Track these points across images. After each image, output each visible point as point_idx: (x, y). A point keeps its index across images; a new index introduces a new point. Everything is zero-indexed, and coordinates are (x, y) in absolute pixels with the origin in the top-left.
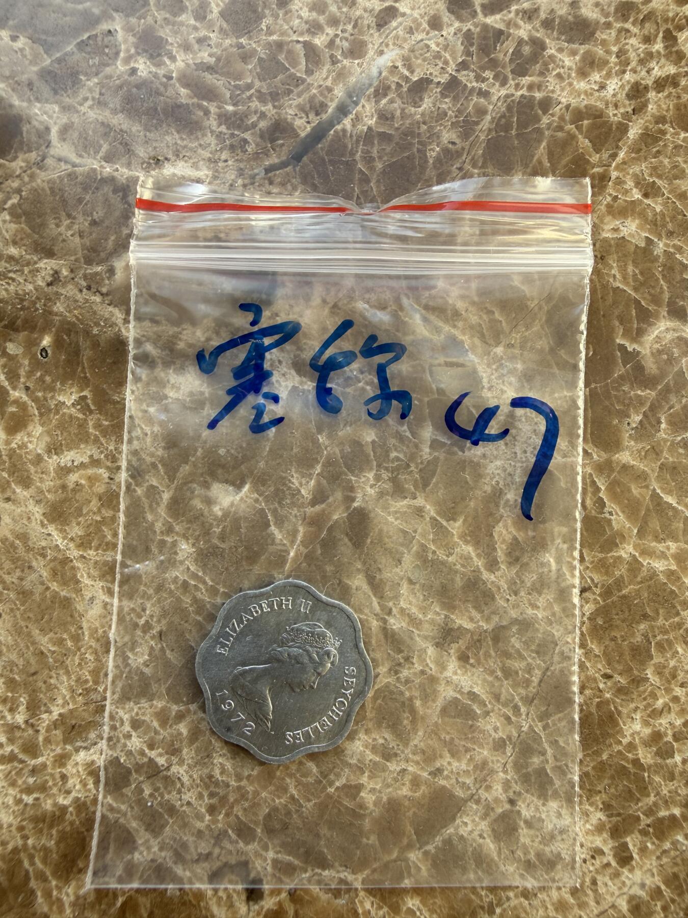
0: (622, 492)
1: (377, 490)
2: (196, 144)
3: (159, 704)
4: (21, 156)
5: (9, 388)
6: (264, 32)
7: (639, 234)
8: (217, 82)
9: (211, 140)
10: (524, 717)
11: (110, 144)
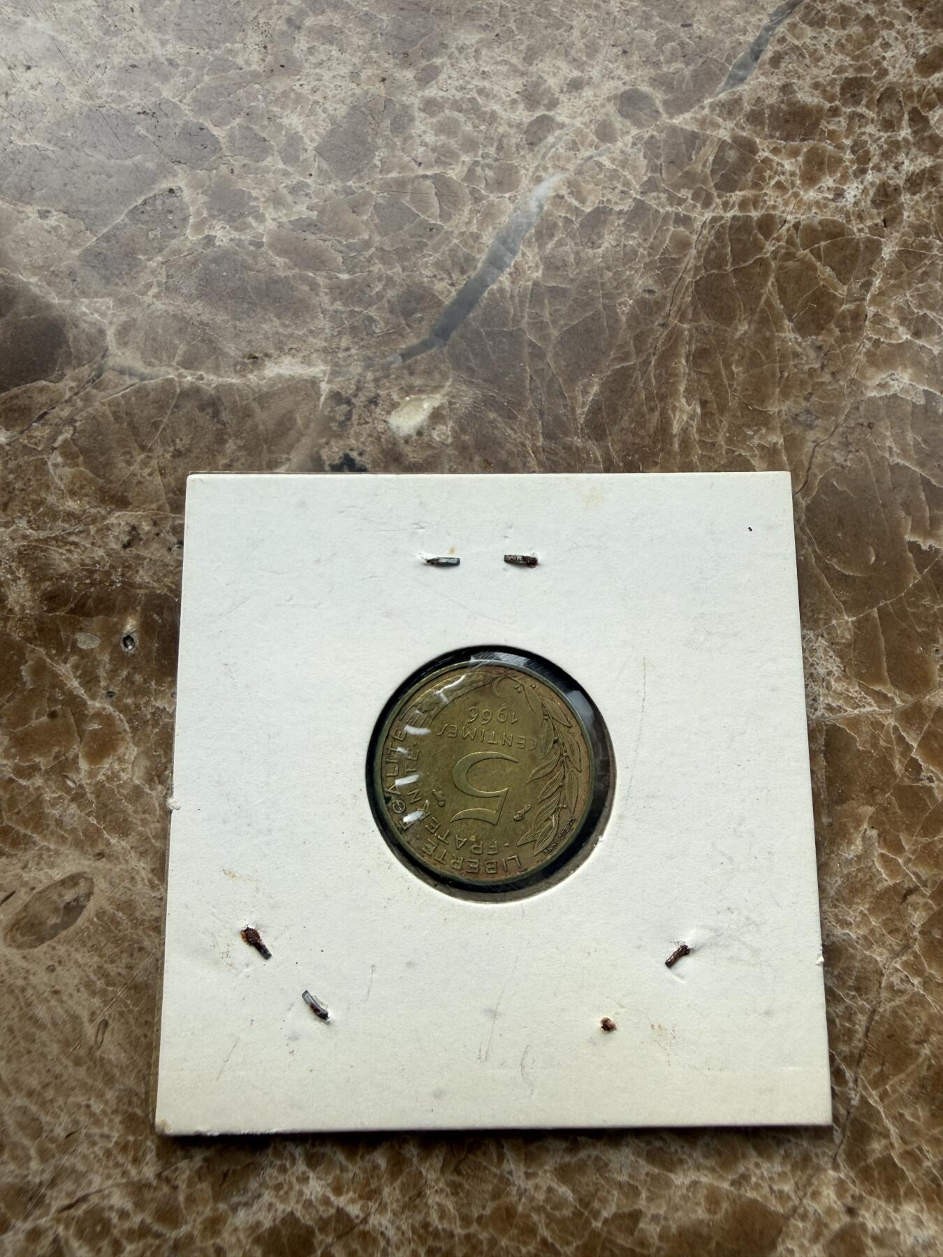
2: (305, 330)
4: (69, 373)
5: (85, 697)
6: (378, 170)
7: (914, 388)
8: (326, 243)
9: (323, 323)
10: (851, 1085)
11: (189, 343)
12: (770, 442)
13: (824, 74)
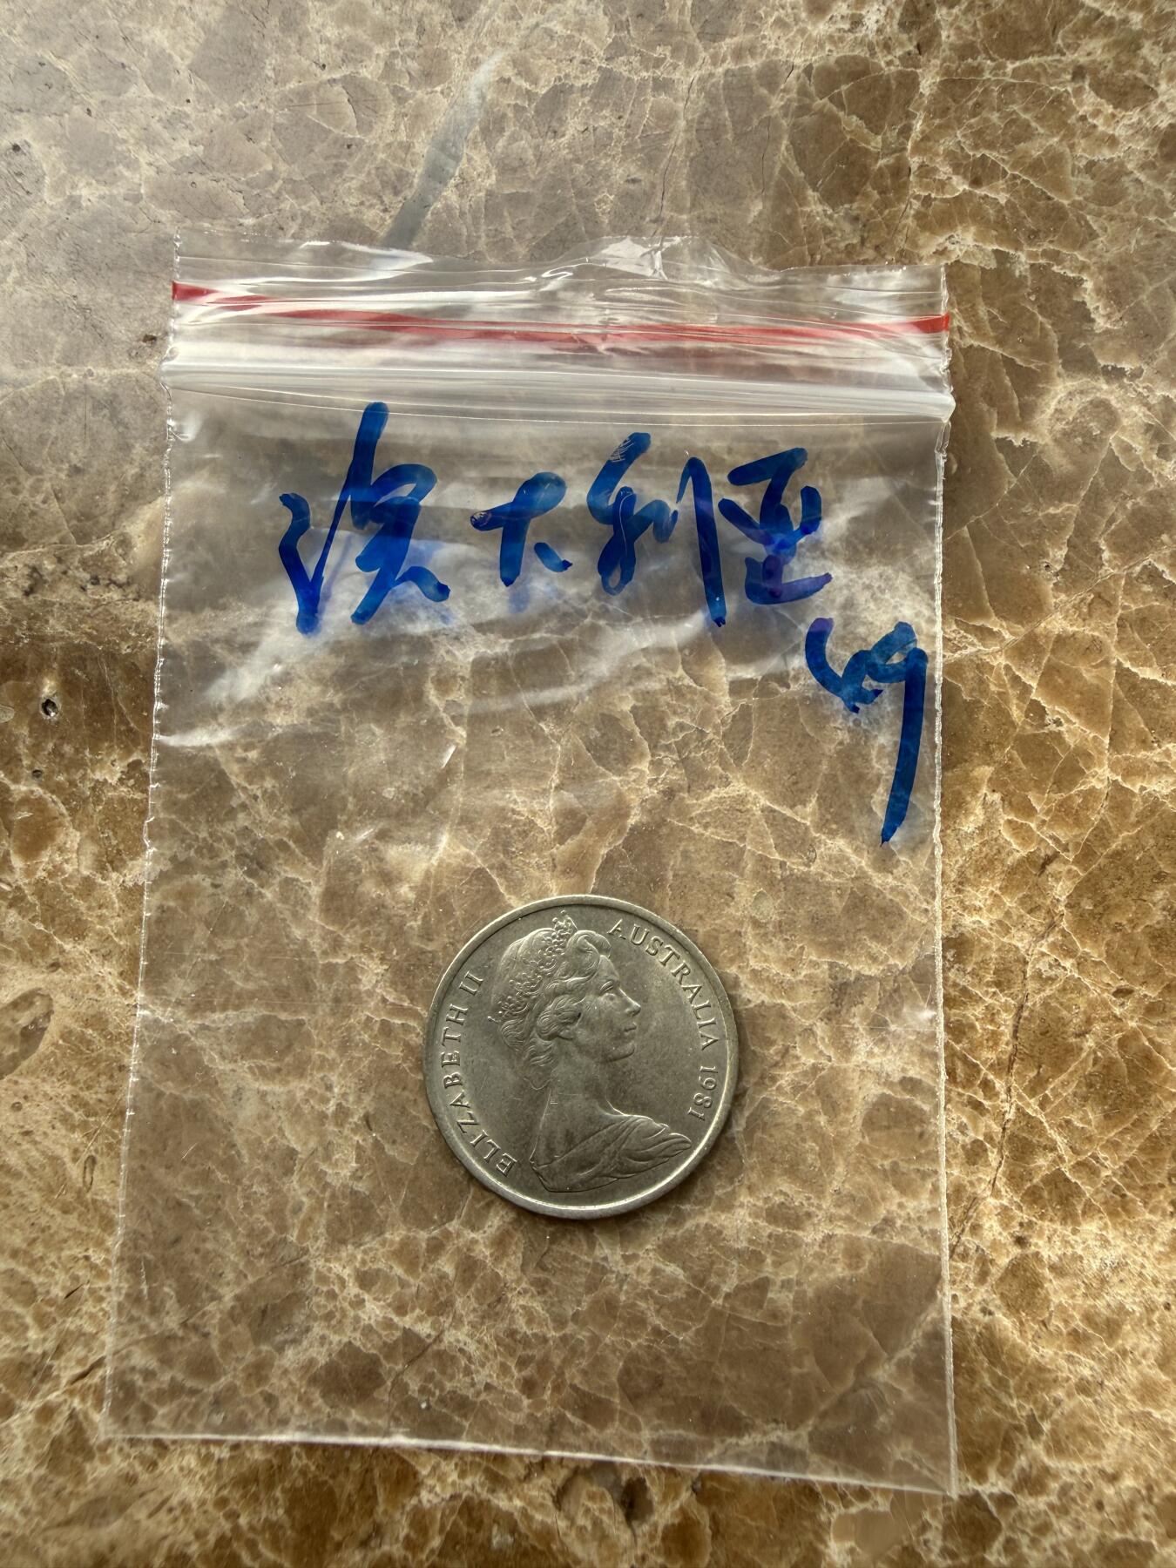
0: (1067, 682)
1: (661, 787)
3: (396, 1235)
5: (7, 782)
7: (981, 249)
8: (219, 183)
10: (1003, 1096)
11: (68, 334)
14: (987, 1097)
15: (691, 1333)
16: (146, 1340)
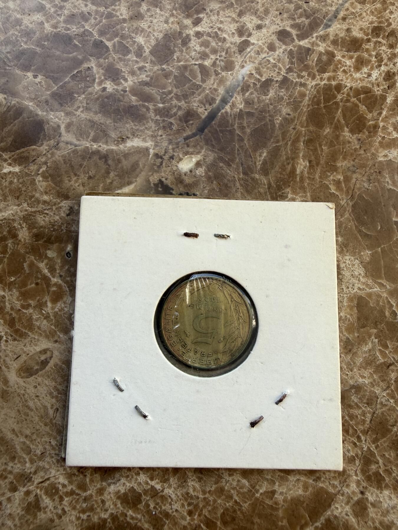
2: (144, 127)
4: (45, 143)
5: (50, 277)
6: (175, 61)
8: (153, 91)
9: (151, 124)
10: (364, 442)
11: (95, 132)
12: (337, 178)
13: (365, 24)
14: (358, 441)
15: (247, 504)
16: (65, 474)
